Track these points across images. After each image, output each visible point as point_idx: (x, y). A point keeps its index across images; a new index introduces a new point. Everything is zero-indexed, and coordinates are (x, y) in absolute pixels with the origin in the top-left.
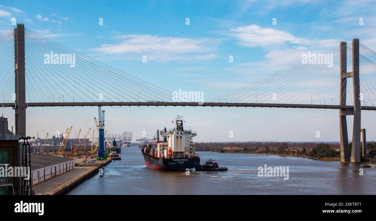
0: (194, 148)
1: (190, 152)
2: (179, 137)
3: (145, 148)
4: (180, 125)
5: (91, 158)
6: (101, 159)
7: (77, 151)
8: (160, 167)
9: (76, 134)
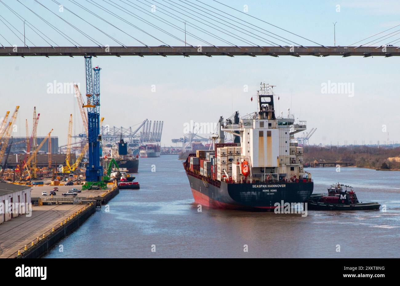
0: (301, 158)
1: (290, 169)
2: (265, 134)
3: (192, 158)
4: (267, 105)
5: (68, 184)
6: (94, 186)
7: (31, 168)
8: (222, 203)
9: (27, 126)
